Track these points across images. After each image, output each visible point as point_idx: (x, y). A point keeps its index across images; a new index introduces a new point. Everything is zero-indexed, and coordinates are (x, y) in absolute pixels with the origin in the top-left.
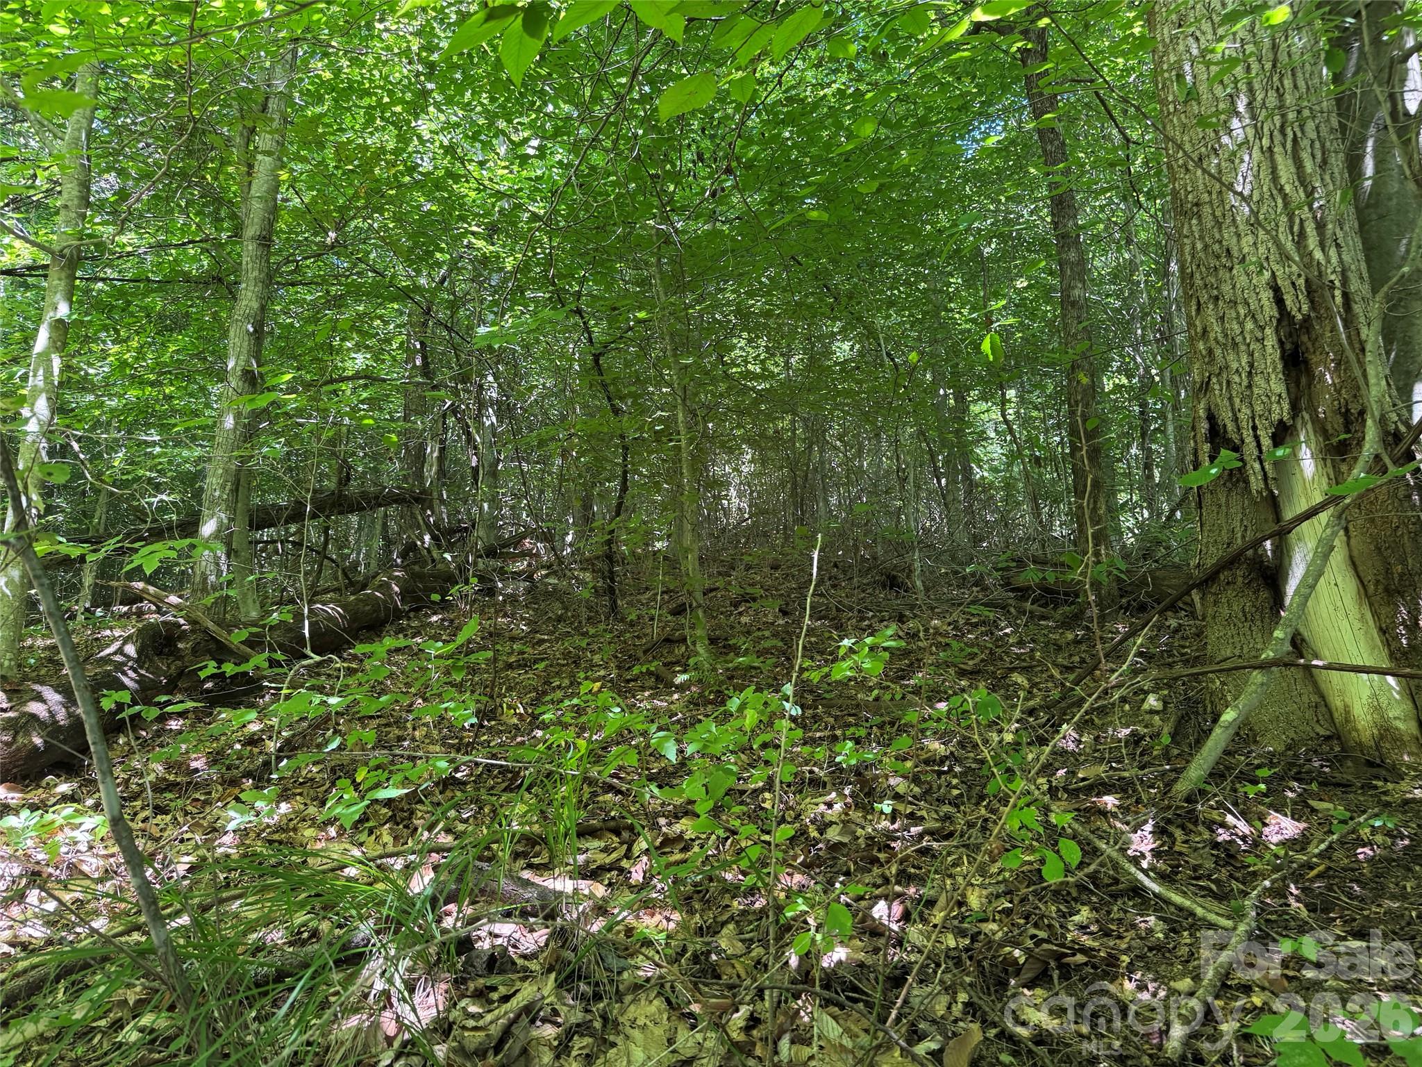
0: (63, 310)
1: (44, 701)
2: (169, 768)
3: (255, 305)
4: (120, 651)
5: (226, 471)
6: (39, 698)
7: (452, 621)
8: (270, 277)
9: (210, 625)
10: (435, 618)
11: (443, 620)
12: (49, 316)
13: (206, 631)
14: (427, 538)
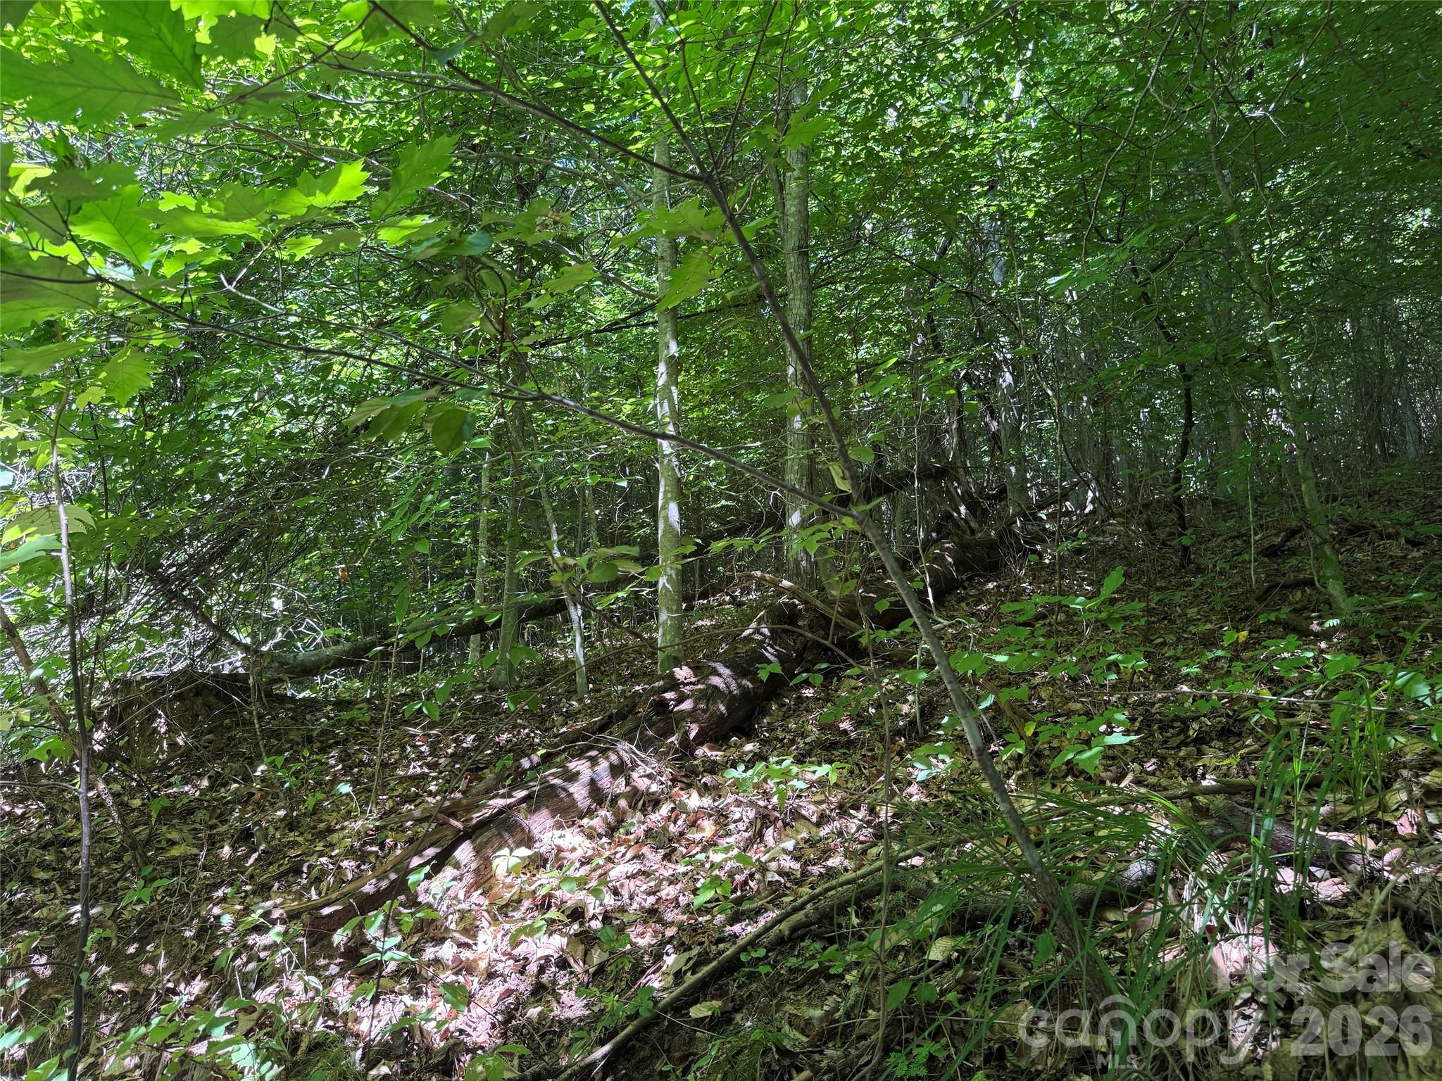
0: (674, 349)
1: (720, 675)
2: (822, 728)
3: (803, 312)
4: (757, 631)
5: (801, 467)
6: (716, 673)
7: (1007, 587)
8: (811, 281)
9: (818, 603)
10: (990, 585)
11: (998, 587)
12: (664, 354)
13: (815, 609)
14: (963, 509)
